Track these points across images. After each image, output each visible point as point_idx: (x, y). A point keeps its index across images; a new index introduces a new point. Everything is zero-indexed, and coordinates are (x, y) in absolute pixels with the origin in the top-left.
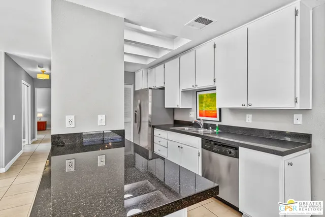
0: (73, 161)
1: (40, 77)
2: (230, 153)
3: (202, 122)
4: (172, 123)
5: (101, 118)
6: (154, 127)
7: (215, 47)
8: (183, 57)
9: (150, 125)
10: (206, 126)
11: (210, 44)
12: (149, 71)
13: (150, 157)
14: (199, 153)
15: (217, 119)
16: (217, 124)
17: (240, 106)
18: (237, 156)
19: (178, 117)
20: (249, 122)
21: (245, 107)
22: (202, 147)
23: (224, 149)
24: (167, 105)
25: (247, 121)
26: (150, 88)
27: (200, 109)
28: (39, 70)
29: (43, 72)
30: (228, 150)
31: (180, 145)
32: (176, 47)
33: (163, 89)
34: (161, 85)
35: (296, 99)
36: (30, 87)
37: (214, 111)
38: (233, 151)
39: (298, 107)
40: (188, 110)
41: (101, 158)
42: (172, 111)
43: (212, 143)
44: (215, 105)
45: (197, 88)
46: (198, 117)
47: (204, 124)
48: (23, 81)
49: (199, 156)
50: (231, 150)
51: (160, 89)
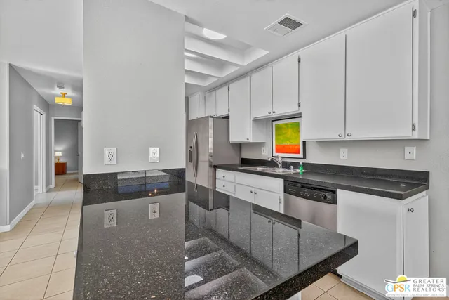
0: (115, 211)
1: (59, 101)
2: (325, 197)
3: (280, 160)
4: (238, 161)
5: (154, 152)
6: (215, 167)
7: (299, 61)
8: (255, 76)
9: (210, 166)
10: (286, 165)
11: (293, 58)
12: (207, 95)
13: (211, 206)
14: (280, 200)
15: (301, 155)
16: (301, 162)
17: (335, 137)
18: (335, 202)
19: (247, 155)
20: (344, 158)
21: (342, 138)
22: (285, 192)
23: (315, 193)
24: (233, 139)
25: (341, 157)
26: (211, 117)
27: (278, 144)
28: (57, 91)
29: (64, 95)
30: (322, 194)
31: (253, 190)
32: (246, 62)
33: (227, 117)
34: (225, 113)
35: (413, 125)
36: (44, 115)
37: (296, 145)
38: (329, 196)
39: (416, 136)
40: (260, 145)
41: (153, 207)
42: (239, 146)
43: (299, 185)
44: (298, 138)
45: (274, 115)
46: (275, 154)
47: (283, 162)
48: (35, 107)
49: (280, 203)
50: (326, 194)
51: (223, 118)
